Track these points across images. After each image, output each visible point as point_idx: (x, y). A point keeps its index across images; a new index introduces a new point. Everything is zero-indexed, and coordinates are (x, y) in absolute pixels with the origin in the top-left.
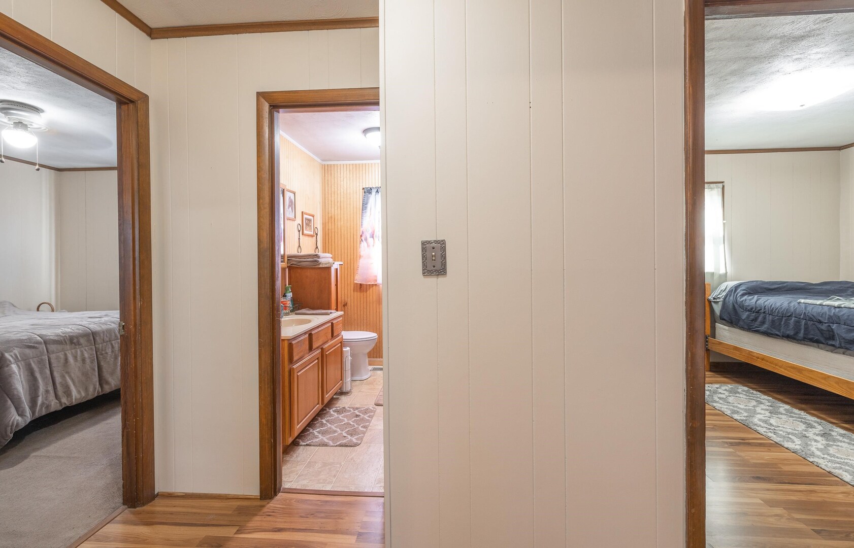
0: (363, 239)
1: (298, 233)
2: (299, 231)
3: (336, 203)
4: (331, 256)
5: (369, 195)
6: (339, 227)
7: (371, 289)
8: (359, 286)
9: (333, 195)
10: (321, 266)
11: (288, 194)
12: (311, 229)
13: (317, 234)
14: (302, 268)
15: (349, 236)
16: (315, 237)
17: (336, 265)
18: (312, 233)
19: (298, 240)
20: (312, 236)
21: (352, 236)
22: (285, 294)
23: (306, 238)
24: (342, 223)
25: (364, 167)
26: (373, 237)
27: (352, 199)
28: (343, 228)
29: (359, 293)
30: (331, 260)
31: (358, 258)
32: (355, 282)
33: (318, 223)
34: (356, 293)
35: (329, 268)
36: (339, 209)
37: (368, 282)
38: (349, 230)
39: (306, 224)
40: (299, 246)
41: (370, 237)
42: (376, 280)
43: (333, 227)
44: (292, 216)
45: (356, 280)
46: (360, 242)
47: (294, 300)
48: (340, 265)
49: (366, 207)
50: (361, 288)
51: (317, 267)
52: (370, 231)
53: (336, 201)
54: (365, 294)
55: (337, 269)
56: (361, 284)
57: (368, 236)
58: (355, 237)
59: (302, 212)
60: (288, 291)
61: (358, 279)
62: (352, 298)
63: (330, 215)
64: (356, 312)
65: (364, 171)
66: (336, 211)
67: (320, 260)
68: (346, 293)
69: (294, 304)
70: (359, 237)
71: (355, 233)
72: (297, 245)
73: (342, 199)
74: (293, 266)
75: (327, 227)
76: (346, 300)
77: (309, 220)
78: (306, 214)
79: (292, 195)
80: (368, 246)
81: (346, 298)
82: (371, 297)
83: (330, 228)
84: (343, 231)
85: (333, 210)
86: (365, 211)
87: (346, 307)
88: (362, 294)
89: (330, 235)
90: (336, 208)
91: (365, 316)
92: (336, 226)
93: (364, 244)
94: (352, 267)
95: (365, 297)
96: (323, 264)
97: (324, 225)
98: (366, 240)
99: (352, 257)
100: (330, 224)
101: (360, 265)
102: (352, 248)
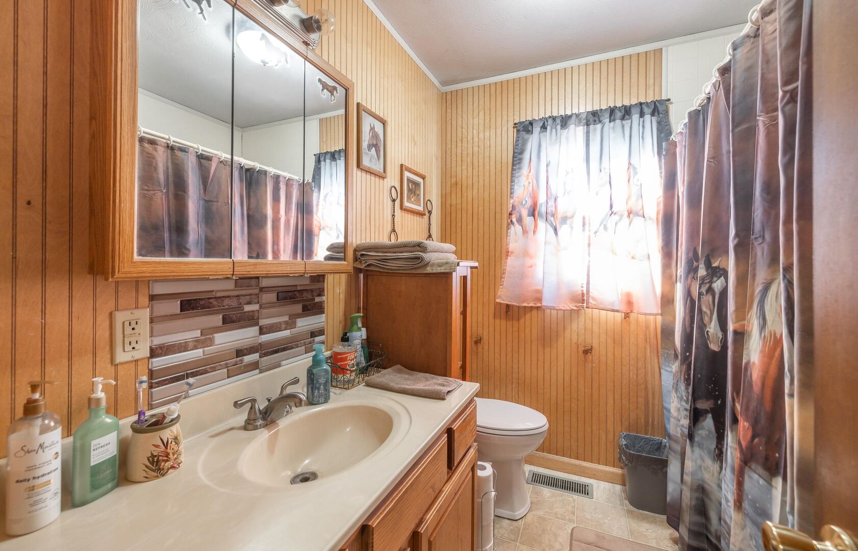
0: (514, 220)
1: (390, 203)
2: (394, 201)
3: (464, 158)
4: (453, 248)
5: (526, 136)
6: (470, 200)
7: (528, 316)
8: (504, 309)
9: (459, 144)
10: (429, 270)
11: (368, 122)
12: (419, 200)
13: (430, 212)
14: (391, 274)
15: (487, 216)
16: (426, 217)
17: (464, 268)
18: (421, 208)
19: (390, 218)
20: (421, 214)
21: (492, 215)
22: (345, 334)
23: (409, 217)
24: (475, 191)
25: (517, 85)
26: (534, 215)
27: (493, 149)
28: (475, 202)
29: (503, 322)
30: (453, 258)
31: (504, 256)
32: (497, 300)
33: (433, 191)
34: (498, 321)
35: (447, 276)
36: (470, 169)
37: (523, 302)
38: (487, 204)
39: (409, 190)
40: (394, 230)
41: (529, 215)
42: (540, 300)
43: (459, 201)
44: (378, 167)
45: (500, 297)
46: (508, 225)
47: (369, 345)
48: (472, 268)
49: (521, 159)
50: (509, 312)
51: (419, 271)
52: (529, 203)
53: (465, 153)
54: (516, 323)
55: (465, 278)
56: (508, 306)
57: (525, 213)
58: (498, 216)
59: (402, 165)
60: (355, 327)
61: (504, 296)
62: (491, 329)
63: (454, 180)
64: (497, 356)
65: (517, 92)
66: (465, 173)
67: (427, 256)
68: (480, 319)
69: (369, 357)
70: (505, 215)
71: (498, 210)
72: (389, 228)
73: (476, 149)
74: (372, 268)
75: (448, 202)
76: (480, 332)
77: (417, 184)
78: (410, 171)
79: (379, 127)
80: (525, 232)
81: (480, 329)
82: (528, 330)
83: (454, 203)
84: (476, 206)
85: (459, 169)
86: (517, 167)
87: (480, 346)
88: (509, 323)
89: (454, 215)
90: (464, 167)
91: (515, 366)
92: (464, 199)
93: (516, 229)
94: (492, 273)
95: (515, 329)
96: (433, 265)
97: (444, 197)
98: (520, 220)
99: (492, 253)
100: (454, 196)
101: (508, 269)
102: (492, 237)
